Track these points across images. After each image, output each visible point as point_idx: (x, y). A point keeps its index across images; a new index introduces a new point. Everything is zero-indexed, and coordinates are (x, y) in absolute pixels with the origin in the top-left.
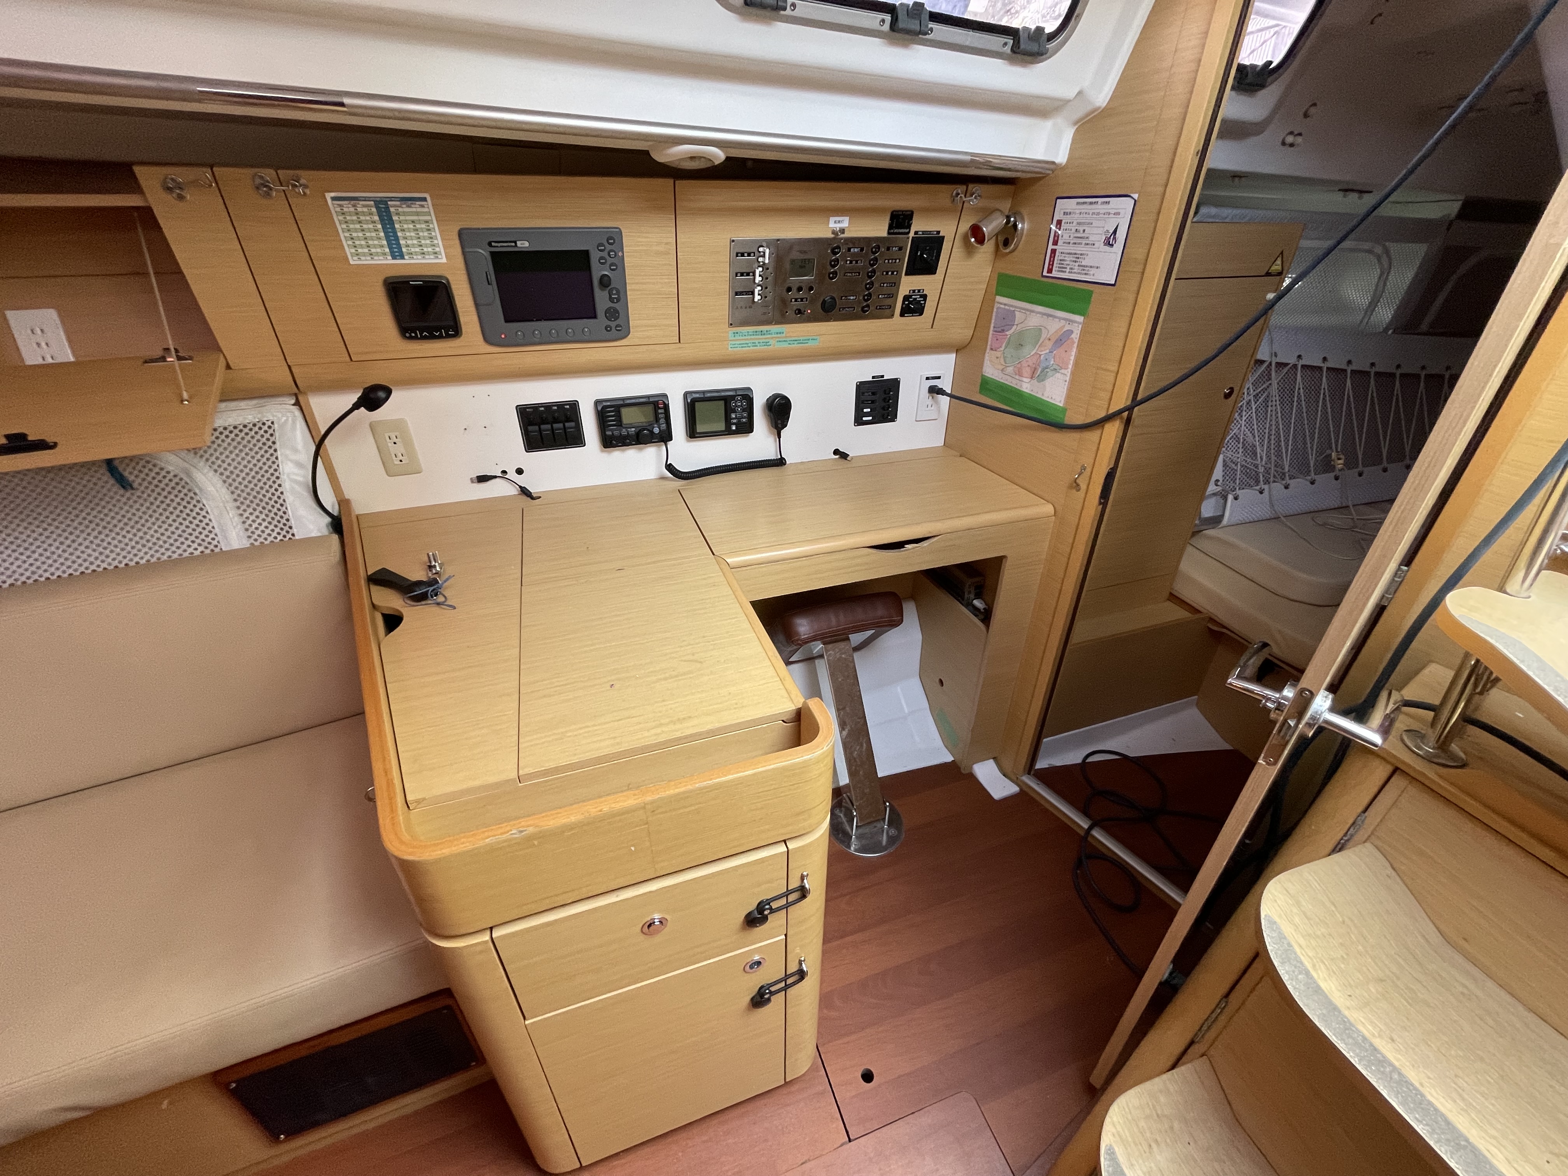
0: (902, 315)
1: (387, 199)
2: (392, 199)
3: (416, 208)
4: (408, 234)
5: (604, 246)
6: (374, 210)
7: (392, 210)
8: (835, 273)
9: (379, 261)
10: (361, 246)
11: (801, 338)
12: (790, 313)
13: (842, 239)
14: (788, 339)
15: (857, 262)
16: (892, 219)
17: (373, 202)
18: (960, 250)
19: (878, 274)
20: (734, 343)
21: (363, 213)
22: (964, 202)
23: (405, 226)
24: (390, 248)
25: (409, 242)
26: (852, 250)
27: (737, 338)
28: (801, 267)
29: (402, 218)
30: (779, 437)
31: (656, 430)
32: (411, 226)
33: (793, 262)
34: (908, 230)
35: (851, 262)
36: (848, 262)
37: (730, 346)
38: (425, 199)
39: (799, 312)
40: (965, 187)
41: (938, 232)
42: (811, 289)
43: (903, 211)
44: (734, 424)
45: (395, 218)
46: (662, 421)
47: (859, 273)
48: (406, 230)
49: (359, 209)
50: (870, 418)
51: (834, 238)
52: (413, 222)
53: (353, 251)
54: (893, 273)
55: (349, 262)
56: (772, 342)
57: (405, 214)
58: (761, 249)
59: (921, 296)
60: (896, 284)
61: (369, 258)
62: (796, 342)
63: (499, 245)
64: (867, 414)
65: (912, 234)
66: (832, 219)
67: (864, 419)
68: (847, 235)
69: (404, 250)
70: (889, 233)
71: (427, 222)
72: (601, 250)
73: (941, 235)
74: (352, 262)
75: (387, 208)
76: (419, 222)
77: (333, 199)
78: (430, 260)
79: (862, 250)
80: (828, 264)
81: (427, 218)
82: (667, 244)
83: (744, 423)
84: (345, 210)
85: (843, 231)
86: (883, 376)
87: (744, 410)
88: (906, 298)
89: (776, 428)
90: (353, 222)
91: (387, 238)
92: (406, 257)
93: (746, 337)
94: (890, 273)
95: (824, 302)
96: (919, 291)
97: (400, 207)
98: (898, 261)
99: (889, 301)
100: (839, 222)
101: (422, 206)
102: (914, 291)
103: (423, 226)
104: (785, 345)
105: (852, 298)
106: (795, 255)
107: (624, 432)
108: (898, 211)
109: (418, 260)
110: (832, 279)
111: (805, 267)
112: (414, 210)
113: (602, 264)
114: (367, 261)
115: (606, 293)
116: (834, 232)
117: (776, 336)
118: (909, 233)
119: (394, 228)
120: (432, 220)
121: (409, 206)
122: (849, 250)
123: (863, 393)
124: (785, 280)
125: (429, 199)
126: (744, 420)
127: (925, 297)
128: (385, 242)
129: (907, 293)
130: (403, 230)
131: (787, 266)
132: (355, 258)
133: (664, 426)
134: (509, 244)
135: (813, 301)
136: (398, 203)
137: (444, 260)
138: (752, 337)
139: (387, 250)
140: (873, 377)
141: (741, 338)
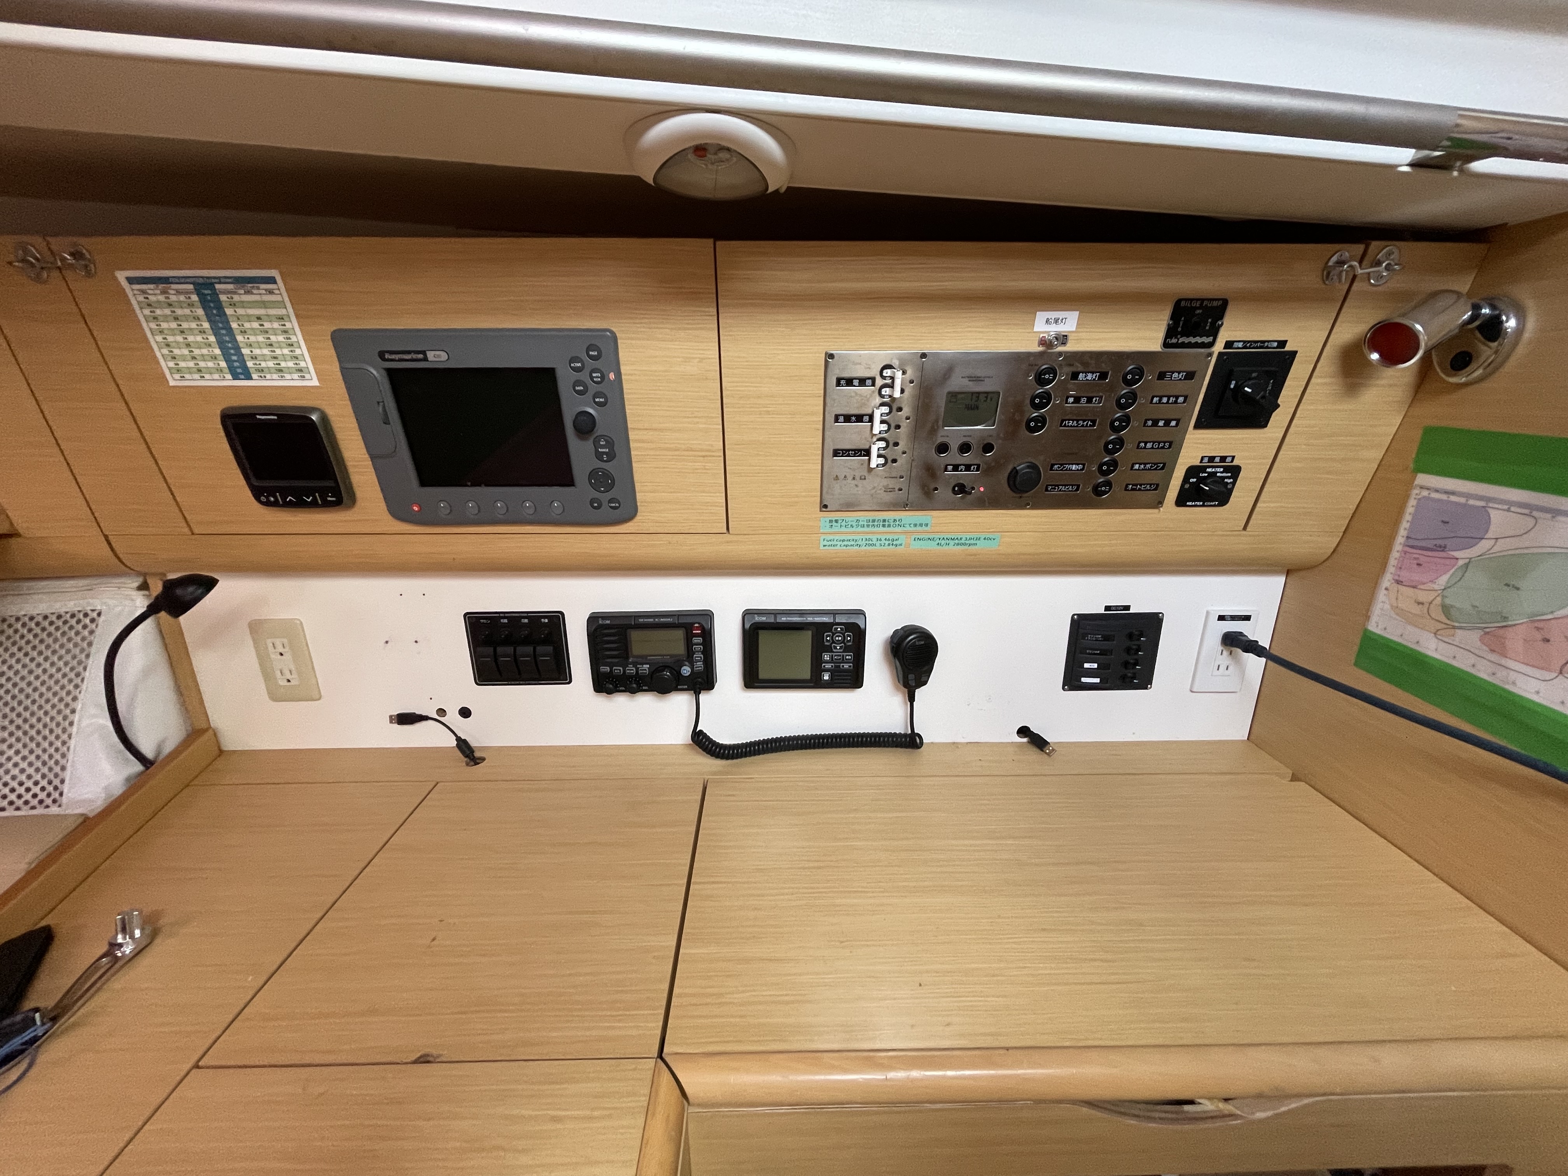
0: (1181, 502)
1: (213, 281)
2: (221, 279)
3: (259, 294)
4: (252, 339)
5: (581, 361)
6: (195, 298)
7: (223, 298)
8: (1042, 420)
9: (213, 381)
10: (184, 358)
11: (964, 536)
12: (944, 493)
13: (1060, 354)
14: (937, 536)
15: (1090, 400)
16: (1175, 316)
17: (191, 287)
18: (1333, 380)
19: (1134, 423)
20: (831, 537)
21: (181, 305)
22: (1355, 277)
23: (247, 325)
24: (228, 360)
25: (257, 352)
26: (1081, 376)
27: (834, 529)
28: (969, 408)
29: (241, 311)
30: (912, 699)
31: (686, 671)
32: (256, 325)
33: (953, 396)
34: (1211, 339)
35: (1077, 400)
36: (1071, 400)
37: (822, 543)
38: (272, 280)
39: (961, 489)
40: (1360, 248)
41: (1282, 344)
42: (988, 448)
43: (1202, 300)
44: (827, 670)
45: (229, 311)
46: (698, 656)
47: (1094, 422)
48: (249, 332)
49: (173, 298)
50: (1097, 680)
51: (1041, 354)
52: (259, 318)
53: (171, 364)
54: (1167, 423)
55: (168, 382)
56: (902, 539)
57: (244, 305)
58: (887, 373)
59: (1227, 469)
60: (1173, 446)
61: (197, 376)
62: (952, 543)
63: (397, 357)
64: (1090, 673)
65: (1219, 347)
66: (1041, 317)
67: (1084, 680)
68: (1070, 347)
69: (250, 364)
70: (1166, 345)
71: (281, 318)
72: (576, 369)
73: (1288, 348)
74: (172, 383)
75: (215, 294)
76: (270, 318)
77: (131, 280)
78: (292, 381)
79: (1103, 376)
80: (1028, 401)
81: (282, 312)
82: (701, 360)
83: (846, 671)
84: (152, 298)
85: (1063, 339)
86: (1127, 608)
87: (846, 649)
88: (1192, 471)
89: (905, 686)
90: (166, 318)
91: (221, 344)
92: (254, 376)
93: (854, 529)
94: (1161, 423)
95: (1014, 473)
96: (1223, 459)
97: (235, 293)
98: (1181, 399)
99: (1154, 477)
100: (1056, 321)
101: (271, 292)
102: (1212, 459)
103: (276, 325)
104: (932, 546)
105: (1074, 467)
106: (958, 383)
107: (631, 670)
108: (1191, 300)
109: (273, 381)
110: (1032, 430)
111: (977, 408)
112: (257, 298)
113: (578, 392)
114: (194, 381)
115: (588, 445)
116: (1042, 342)
117: (913, 529)
118: (1211, 344)
119: (230, 330)
120: (288, 316)
121: (248, 292)
122: (1075, 376)
123: (1084, 636)
124: (933, 431)
125: (279, 279)
126: (846, 666)
127: (1235, 471)
128: (217, 351)
129: (1197, 462)
130: (244, 332)
131: (941, 402)
132: (177, 376)
133: (699, 666)
134: (415, 356)
135: (989, 470)
136: (230, 287)
137: (315, 382)
138: (866, 529)
139: (223, 364)
140: (1108, 608)
141: (843, 529)
